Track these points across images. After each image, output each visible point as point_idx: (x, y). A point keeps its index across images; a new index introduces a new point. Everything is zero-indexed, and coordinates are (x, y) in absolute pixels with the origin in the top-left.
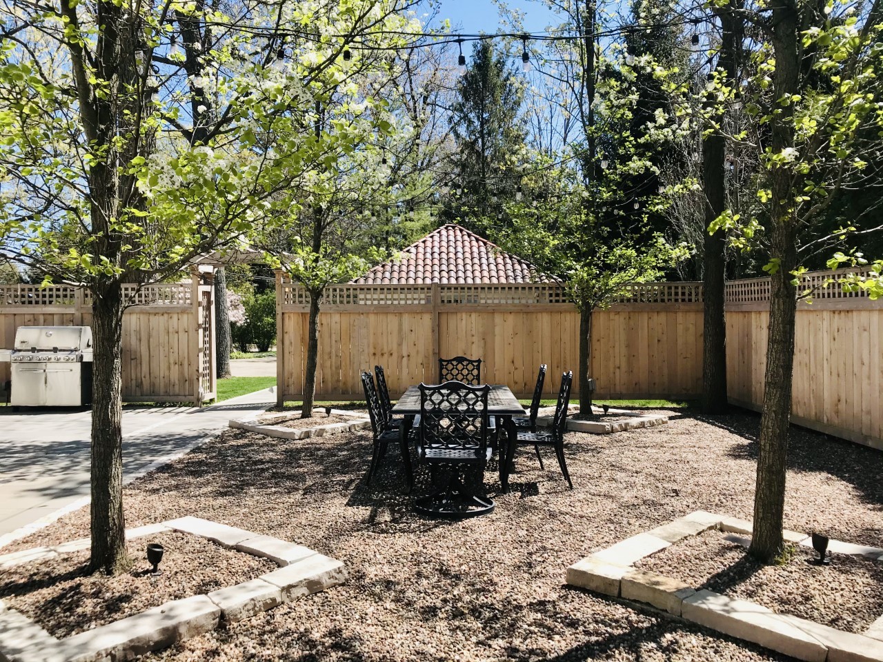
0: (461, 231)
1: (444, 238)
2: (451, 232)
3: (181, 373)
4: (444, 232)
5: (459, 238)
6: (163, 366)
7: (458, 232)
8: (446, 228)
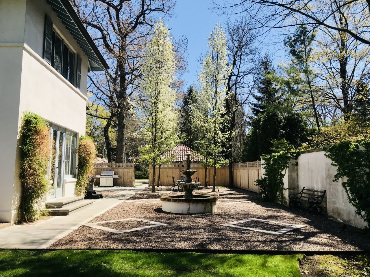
0: (184, 146)
1: (179, 148)
2: (181, 146)
3: (130, 181)
4: (179, 146)
5: (183, 148)
6: (126, 179)
7: (183, 146)
8: (180, 145)
